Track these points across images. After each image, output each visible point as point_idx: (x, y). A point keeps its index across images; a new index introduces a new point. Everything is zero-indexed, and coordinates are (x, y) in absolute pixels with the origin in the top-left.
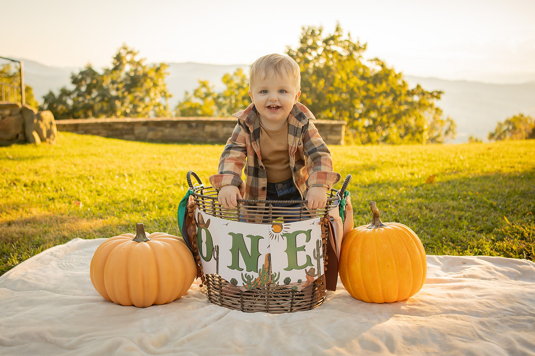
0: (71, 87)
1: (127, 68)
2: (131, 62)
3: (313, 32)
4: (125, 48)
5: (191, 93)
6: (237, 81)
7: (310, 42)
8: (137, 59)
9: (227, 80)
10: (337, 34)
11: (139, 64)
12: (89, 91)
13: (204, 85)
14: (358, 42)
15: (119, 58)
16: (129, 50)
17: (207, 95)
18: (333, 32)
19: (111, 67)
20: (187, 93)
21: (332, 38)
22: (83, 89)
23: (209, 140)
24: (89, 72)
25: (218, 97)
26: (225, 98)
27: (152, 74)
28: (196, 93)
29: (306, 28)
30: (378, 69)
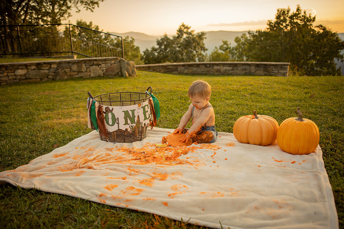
0: (157, 47)
1: (185, 36)
2: (187, 33)
3: (284, 12)
4: (183, 26)
5: (218, 48)
6: (243, 40)
7: (282, 18)
8: (189, 31)
9: (237, 40)
10: (297, 13)
11: (190, 33)
12: (165, 49)
13: (225, 43)
14: (310, 16)
15: (180, 31)
16: (185, 26)
17: (227, 49)
18: (295, 11)
19: (177, 35)
20: (216, 48)
21: (295, 15)
22: (163, 47)
23: (216, 74)
24: (166, 38)
25: (233, 50)
26: (236, 50)
27: (197, 39)
28: (221, 48)
29: (280, 10)
30: (321, 31)
